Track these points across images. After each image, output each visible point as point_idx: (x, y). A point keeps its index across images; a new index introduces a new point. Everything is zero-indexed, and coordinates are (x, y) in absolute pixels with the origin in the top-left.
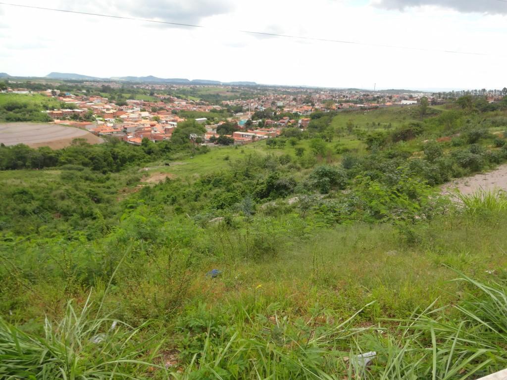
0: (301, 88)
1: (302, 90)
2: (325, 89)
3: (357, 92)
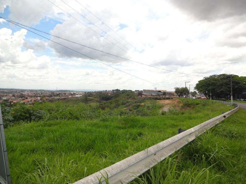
2: (28, 90)
3: (45, 92)
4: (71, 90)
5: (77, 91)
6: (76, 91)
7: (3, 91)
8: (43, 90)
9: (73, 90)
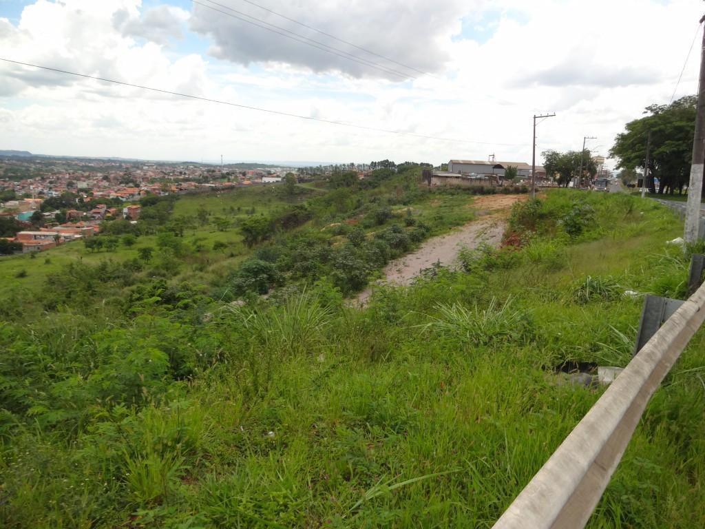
0: (110, 161)
1: (113, 164)
2: (148, 162)
3: (195, 167)
4: (268, 164)
5: (284, 167)
6: (281, 167)
7: (87, 164)
8: (191, 163)
9: (276, 164)
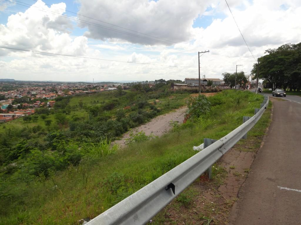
0: (48, 82)
1: (49, 84)
2: (64, 82)
3: (84, 84)
7: (38, 84)
